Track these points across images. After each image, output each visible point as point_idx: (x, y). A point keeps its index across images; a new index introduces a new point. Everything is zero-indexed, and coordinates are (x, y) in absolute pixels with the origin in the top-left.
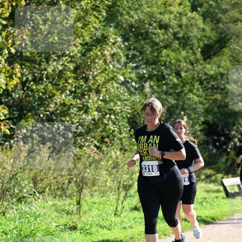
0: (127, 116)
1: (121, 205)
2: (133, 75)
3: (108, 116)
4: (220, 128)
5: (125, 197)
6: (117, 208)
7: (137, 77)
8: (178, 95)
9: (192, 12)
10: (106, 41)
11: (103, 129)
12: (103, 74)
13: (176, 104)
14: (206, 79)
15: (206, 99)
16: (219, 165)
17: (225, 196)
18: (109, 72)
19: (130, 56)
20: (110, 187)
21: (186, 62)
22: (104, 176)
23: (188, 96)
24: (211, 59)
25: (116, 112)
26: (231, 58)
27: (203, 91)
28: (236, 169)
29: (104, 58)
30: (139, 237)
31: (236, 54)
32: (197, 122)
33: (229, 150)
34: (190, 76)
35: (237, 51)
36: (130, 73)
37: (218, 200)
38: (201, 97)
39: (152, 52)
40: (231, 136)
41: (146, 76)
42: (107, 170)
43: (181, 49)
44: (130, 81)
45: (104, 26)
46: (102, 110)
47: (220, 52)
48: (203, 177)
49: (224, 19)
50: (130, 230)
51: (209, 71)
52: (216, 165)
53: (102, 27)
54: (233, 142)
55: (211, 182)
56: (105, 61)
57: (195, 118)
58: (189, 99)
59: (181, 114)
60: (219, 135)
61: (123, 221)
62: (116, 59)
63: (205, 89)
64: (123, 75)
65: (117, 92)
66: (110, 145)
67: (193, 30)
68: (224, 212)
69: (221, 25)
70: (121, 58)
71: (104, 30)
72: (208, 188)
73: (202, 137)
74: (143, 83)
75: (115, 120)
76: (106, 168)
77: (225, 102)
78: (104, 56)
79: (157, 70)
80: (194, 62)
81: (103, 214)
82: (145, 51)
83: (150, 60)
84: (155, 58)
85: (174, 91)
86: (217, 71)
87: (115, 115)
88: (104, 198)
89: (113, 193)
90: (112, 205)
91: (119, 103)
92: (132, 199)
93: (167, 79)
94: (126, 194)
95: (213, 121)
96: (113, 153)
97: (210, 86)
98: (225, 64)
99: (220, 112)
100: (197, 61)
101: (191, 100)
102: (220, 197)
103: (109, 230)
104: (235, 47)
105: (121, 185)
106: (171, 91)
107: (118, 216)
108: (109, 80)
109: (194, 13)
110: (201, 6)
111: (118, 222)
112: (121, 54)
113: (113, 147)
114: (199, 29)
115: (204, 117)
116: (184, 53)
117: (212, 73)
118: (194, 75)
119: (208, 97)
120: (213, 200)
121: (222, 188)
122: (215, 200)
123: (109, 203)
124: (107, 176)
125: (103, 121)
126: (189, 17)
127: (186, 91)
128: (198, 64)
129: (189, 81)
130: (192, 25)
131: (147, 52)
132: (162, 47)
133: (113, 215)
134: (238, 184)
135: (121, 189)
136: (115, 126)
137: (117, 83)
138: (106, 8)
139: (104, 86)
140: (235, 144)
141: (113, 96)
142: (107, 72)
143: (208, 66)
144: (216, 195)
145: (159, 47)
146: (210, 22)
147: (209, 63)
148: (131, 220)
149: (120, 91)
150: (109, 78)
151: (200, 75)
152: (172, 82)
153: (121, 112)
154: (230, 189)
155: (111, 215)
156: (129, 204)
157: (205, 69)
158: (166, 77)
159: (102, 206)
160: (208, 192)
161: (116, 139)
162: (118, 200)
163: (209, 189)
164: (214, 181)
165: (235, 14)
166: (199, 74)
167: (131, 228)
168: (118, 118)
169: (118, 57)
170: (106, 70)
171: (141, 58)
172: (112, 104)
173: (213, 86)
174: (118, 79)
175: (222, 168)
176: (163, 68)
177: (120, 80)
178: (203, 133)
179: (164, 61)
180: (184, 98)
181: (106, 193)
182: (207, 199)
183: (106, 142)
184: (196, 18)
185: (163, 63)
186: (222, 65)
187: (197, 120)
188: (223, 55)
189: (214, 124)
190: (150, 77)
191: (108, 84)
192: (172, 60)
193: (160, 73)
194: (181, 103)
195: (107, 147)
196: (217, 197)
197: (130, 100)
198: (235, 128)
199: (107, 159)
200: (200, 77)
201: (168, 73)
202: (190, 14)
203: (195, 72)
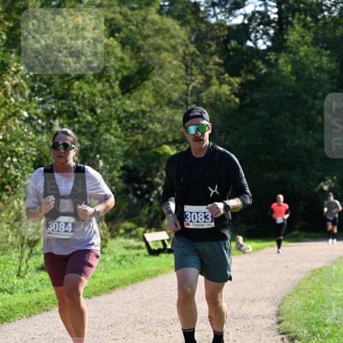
0: (31, 159)
1: (25, 265)
2: (39, 111)
3: (9, 159)
4: (142, 174)
5: (30, 255)
6: (20, 268)
7: (44, 114)
8: (93, 135)
9: (109, 38)
10: (6, 70)
11: (3, 174)
12: (3, 109)
13: (90, 145)
14: (125, 117)
15: (125, 140)
16: (141, 217)
17: (147, 254)
18: (10, 106)
19: (36, 89)
20: (12, 244)
21: (102, 96)
22: (5, 230)
23: (104, 137)
24: (131, 93)
25: (19, 154)
26: (154, 93)
27: (122, 131)
28: (160, 221)
29: (4, 89)
30: (47, 302)
31: (159, 87)
32: (116, 168)
33: (152, 200)
34: (106, 114)
35: (160, 85)
36: (35, 108)
37: (140, 257)
38: (120, 138)
39: (62, 84)
40: (155, 184)
41: (55, 112)
42: (8, 223)
43: (96, 81)
44: (36, 118)
45: (4, 52)
46: (3, 151)
47: (141, 86)
48: (122, 231)
49: (146, 47)
50: (35, 294)
51: (128, 108)
52: (137, 218)
53: (2, 53)
54: (157, 190)
55: (131, 237)
56: (5, 94)
57: (112, 162)
58: (106, 140)
59: (96, 157)
60: (140, 182)
61: (28, 283)
62: (18, 91)
63: (124, 128)
64: (27, 110)
65: (19, 130)
66: (12, 193)
67: (110, 59)
68: (146, 272)
69: (142, 54)
70: (25, 90)
71: (4, 57)
72: (128, 243)
73: (121, 185)
74: (52, 121)
75: (18, 164)
76: (7, 221)
77: (147, 144)
78: (4, 87)
79: (68, 105)
80: (111, 97)
81: (4, 275)
82: (53, 83)
83: (60, 93)
84: (65, 91)
85: (88, 130)
86: (138, 108)
87: (17, 158)
88: (5, 256)
89: (16, 250)
90: (14, 265)
91: (22, 144)
92: (38, 257)
93: (80, 116)
94: (31, 251)
95: (133, 166)
96: (16, 203)
97: (129, 125)
98: (147, 99)
99: (141, 156)
100: (115, 96)
101: (108, 141)
102: (142, 255)
103: (11, 293)
104: (158, 79)
105: (25, 241)
106: (84, 130)
107: (21, 277)
108: (10, 116)
109: (111, 39)
110: (119, 30)
111: (21, 285)
112: (25, 85)
113: (16, 196)
114: (116, 58)
115: (124, 161)
116: (99, 86)
117: (132, 110)
118: (111, 112)
119: (128, 139)
120: (133, 258)
121: (143, 244)
122: (136, 258)
123: (10, 262)
124: (9, 230)
125: (3, 164)
126: (105, 44)
127: (102, 131)
128: (116, 99)
129: (106, 119)
130: (108, 53)
131: (56, 84)
132: (73, 78)
133: (15, 277)
134: (162, 239)
135: (25, 246)
136: (17, 170)
137: (19, 119)
138: (6, 30)
139: (4, 123)
140: (159, 192)
141: (15, 135)
142: (7, 107)
143: (128, 102)
144: (137, 252)
145: (70, 78)
146: (129, 51)
147: (129, 98)
148: (37, 281)
149: (23, 130)
150: (11, 114)
151: (118, 113)
152: (85, 120)
153: (25, 154)
154: (154, 245)
155: (13, 276)
156: (35, 263)
157: (124, 106)
158: (79, 113)
159: (2, 265)
160: (127, 248)
161: (18, 186)
162: (21, 258)
163: (129, 245)
164: (135, 236)
165: (158, 41)
166: (117, 111)
167: (37, 291)
168: (21, 161)
169: (21, 89)
170: (6, 103)
171: (48, 90)
172: (14, 145)
173: (133, 125)
174: (20, 115)
175: (144, 221)
176: (75, 103)
177: (23, 116)
178: (122, 181)
179: (76, 95)
180: (99, 139)
181: (7, 250)
182: (127, 257)
183: (7, 190)
184: (113, 45)
185: (75, 98)
186: (144, 100)
187: (115, 164)
188: (145, 89)
189: (135, 169)
190: (60, 114)
191: (10, 121)
192: (85, 93)
193: (71, 109)
194: (96, 145)
195: (9, 195)
196: (138, 255)
197: (35, 140)
198: (159, 174)
199: (8, 210)
200: (118, 115)
201: (81, 109)
202: (106, 40)
203: (113, 109)
